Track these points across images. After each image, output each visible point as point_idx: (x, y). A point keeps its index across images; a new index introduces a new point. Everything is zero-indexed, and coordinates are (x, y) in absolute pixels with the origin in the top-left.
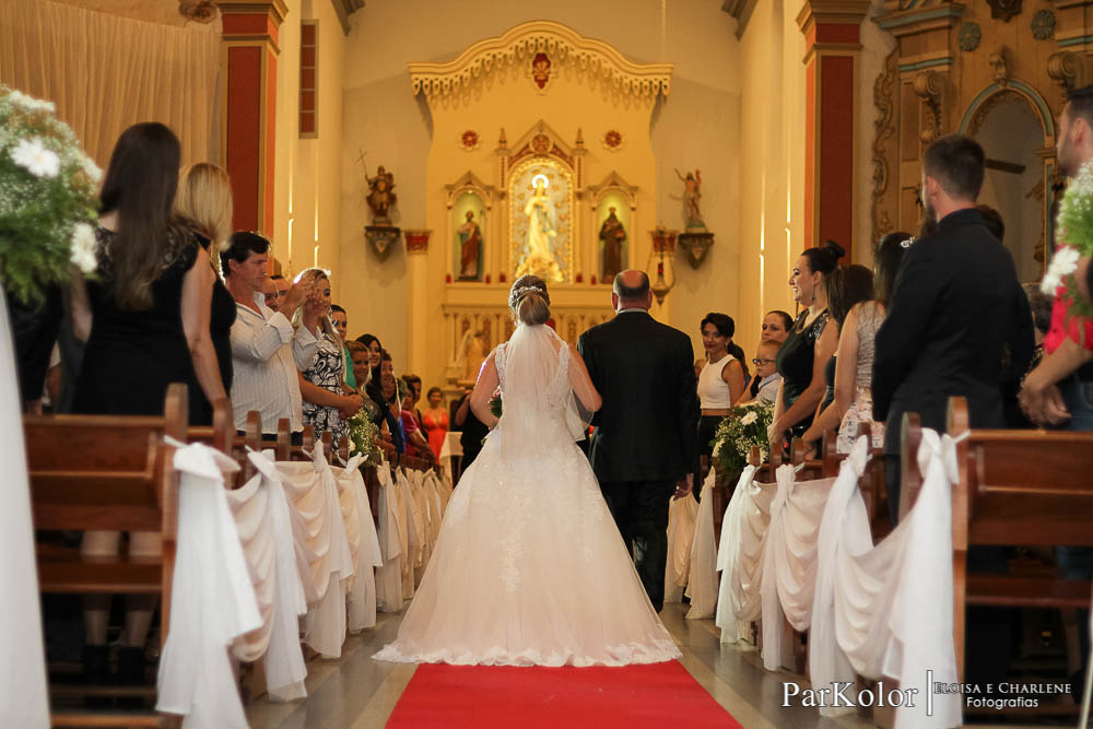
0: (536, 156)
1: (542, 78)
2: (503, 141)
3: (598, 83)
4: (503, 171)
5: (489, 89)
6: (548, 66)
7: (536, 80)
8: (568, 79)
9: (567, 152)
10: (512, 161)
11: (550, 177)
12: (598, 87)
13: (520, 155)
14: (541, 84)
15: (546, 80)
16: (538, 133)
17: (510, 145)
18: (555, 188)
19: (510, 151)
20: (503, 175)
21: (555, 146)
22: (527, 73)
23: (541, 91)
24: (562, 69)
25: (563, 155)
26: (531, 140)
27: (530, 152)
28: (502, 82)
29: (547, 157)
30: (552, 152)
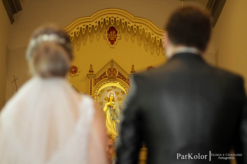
0: (109, 79)
1: (112, 39)
2: (91, 71)
3: (142, 42)
4: (91, 86)
5: (84, 45)
6: (116, 32)
7: (109, 40)
8: (127, 40)
9: (126, 77)
10: (96, 81)
11: (117, 93)
12: (143, 44)
13: (100, 78)
14: (112, 42)
15: (115, 40)
16: (110, 67)
17: (95, 73)
18: (119, 99)
19: (95, 76)
20: (91, 88)
21: (119, 74)
22: (104, 37)
23: (112, 46)
24: (123, 35)
25: (124, 78)
26: (106, 71)
27: (106, 77)
28: (91, 41)
29: (115, 80)
30: (118, 77)
